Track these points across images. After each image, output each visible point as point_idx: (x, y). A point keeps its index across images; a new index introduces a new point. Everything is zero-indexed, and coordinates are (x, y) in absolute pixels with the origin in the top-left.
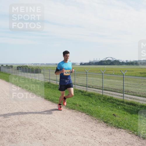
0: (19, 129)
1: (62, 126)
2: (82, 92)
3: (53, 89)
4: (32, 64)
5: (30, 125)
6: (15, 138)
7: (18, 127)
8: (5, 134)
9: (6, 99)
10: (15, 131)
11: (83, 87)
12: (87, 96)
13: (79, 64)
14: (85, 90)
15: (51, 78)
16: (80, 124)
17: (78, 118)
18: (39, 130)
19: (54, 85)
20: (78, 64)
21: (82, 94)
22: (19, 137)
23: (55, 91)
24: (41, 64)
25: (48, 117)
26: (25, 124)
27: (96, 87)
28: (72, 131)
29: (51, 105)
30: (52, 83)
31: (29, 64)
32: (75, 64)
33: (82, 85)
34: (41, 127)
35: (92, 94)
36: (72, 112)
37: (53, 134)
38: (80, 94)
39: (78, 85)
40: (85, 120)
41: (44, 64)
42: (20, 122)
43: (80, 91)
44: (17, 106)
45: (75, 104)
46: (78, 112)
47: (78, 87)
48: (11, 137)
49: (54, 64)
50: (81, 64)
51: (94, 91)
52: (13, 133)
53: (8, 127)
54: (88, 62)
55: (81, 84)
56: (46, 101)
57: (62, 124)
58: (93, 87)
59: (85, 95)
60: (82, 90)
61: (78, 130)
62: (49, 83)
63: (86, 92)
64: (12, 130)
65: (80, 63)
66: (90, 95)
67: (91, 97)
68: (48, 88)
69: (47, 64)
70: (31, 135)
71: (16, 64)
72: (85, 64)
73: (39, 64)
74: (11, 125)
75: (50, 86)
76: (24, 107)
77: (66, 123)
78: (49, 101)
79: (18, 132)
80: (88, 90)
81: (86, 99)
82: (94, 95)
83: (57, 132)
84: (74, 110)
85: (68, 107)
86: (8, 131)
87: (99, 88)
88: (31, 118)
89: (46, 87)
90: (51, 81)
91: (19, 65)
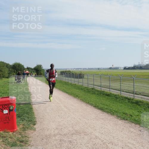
0: (75, 138)
1: (117, 137)
2: (129, 99)
3: (98, 95)
4: (75, 69)
5: (85, 135)
6: (73, 147)
7: (74, 136)
8: (63, 142)
9: (57, 106)
10: (72, 140)
11: (129, 94)
12: (134, 104)
13: (123, 69)
14: (132, 97)
15: (94, 83)
16: (136, 137)
17: (132, 130)
18: (94, 141)
19: (98, 91)
20: (121, 69)
21: (129, 102)
22: (77, 146)
23: (100, 97)
24: (84, 69)
25: (101, 126)
26: (80, 133)
27: (144, 94)
28: (128, 144)
29: (101, 114)
30: (96, 89)
31: (71, 69)
32: (118, 68)
33: (128, 91)
34: (96, 137)
35: (140, 102)
36: (125, 123)
37: (110, 146)
38: (127, 101)
39: (123, 91)
40: (140, 133)
41: (86, 69)
42: (75, 131)
43: (126, 98)
44: (69, 114)
45: (126, 114)
46: (131, 123)
47: (124, 94)
48: (70, 146)
49: (96, 69)
50: (125, 68)
51: (142, 98)
52: (70, 142)
53: (65, 135)
54: (133, 66)
55: (126, 90)
56: (96, 109)
57: (116, 136)
58: (140, 93)
59: (132, 103)
60: (129, 97)
61: (134, 143)
62: (93, 89)
63: (133, 99)
64: (69, 139)
65: (123, 67)
66: (137, 103)
67: (139, 105)
68: (93, 94)
69: (89, 69)
70: (88, 145)
71: (60, 69)
72: (129, 68)
73: (81, 69)
74: (67, 133)
75: (94, 92)
76: (76, 115)
77: (120, 135)
78: (99, 110)
79: (75, 141)
80: (135, 98)
81: (134, 108)
82: (142, 103)
83: (113, 144)
84: (126, 121)
85: (119, 117)
86: (65, 139)
87: (147, 95)
88: (85, 127)
89: (91, 93)
90: (95, 86)
91: (62, 70)
